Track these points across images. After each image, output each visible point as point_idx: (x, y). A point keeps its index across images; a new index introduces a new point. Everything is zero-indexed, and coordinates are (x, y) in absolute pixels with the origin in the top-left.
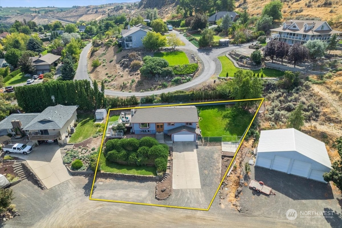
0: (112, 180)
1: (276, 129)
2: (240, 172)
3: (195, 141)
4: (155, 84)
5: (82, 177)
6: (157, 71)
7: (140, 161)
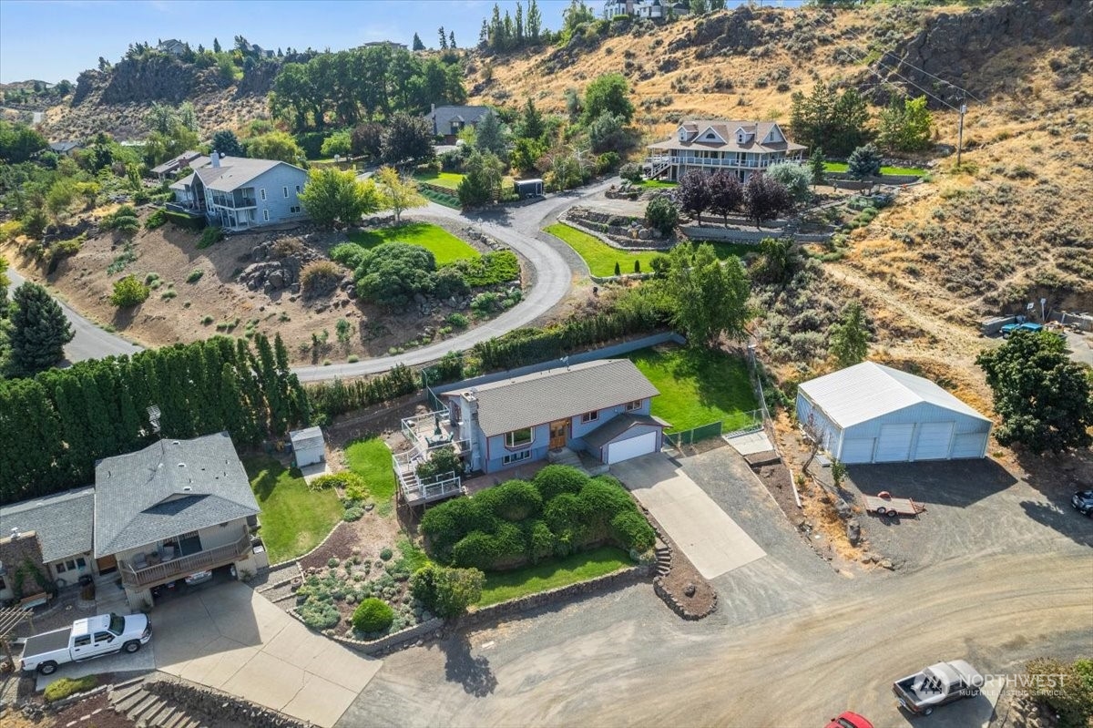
0: (515, 624)
1: (814, 377)
2: (819, 488)
3: (657, 450)
4: (427, 324)
5: (415, 650)
6: (420, 283)
7: (570, 539)
